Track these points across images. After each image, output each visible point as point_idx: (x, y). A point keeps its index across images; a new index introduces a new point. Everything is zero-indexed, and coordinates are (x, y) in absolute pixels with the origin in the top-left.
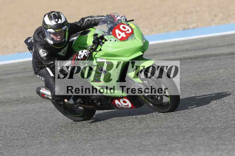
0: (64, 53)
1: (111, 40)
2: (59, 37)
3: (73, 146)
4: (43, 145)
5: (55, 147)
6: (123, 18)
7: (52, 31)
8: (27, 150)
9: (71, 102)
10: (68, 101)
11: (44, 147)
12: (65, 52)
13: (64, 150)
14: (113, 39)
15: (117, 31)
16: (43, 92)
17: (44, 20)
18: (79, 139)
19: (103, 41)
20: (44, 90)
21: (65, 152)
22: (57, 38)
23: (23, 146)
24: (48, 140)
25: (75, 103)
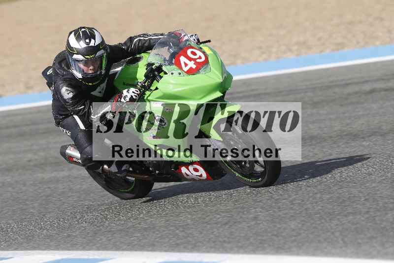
0: (100, 92)
1: (172, 74)
2: (91, 68)
3: (309, 224)
4: (259, 222)
5: (279, 226)
6: (194, 37)
7: (80, 57)
8: (233, 230)
9: (114, 169)
10: (109, 167)
11: (261, 225)
12: (103, 91)
13: (293, 230)
14: (176, 71)
15: (183, 59)
16: (70, 154)
17: (68, 40)
18: (319, 213)
19: (162, 74)
20: (71, 149)
21: (295, 235)
22: (88, 70)
23: (226, 223)
24: (267, 213)
25: (120, 171)
